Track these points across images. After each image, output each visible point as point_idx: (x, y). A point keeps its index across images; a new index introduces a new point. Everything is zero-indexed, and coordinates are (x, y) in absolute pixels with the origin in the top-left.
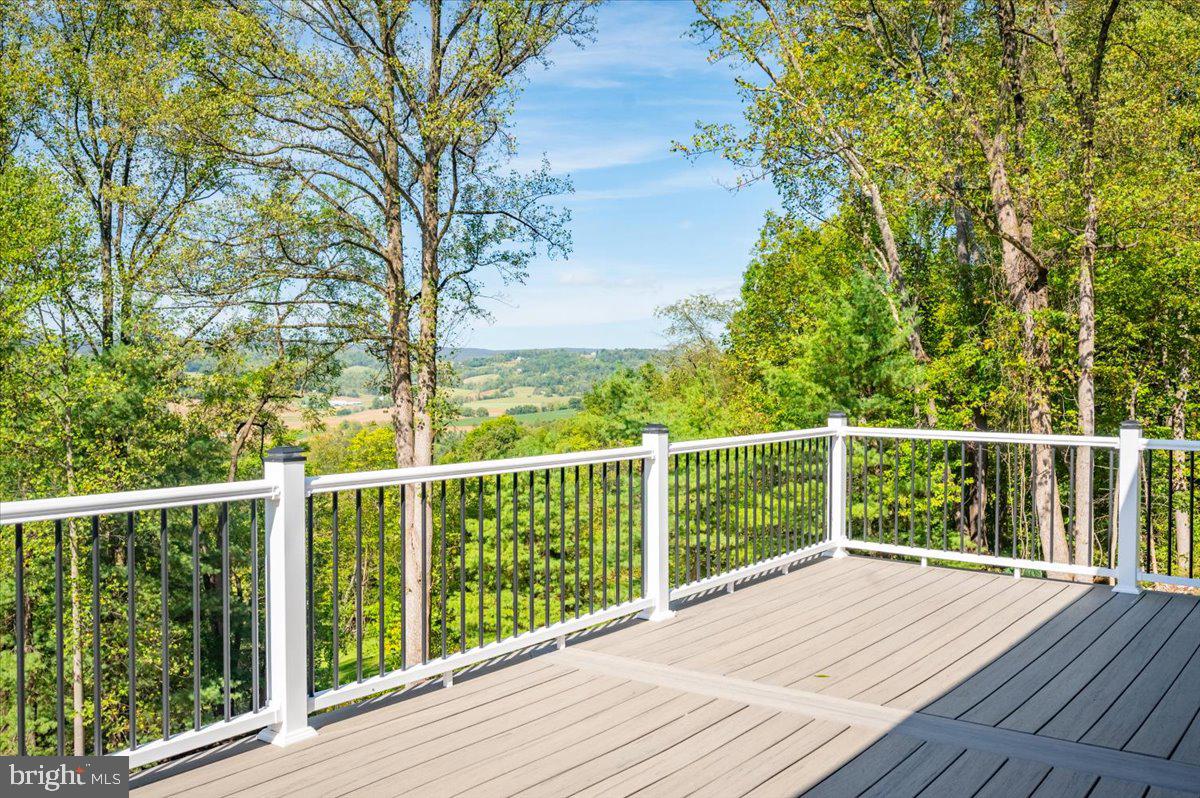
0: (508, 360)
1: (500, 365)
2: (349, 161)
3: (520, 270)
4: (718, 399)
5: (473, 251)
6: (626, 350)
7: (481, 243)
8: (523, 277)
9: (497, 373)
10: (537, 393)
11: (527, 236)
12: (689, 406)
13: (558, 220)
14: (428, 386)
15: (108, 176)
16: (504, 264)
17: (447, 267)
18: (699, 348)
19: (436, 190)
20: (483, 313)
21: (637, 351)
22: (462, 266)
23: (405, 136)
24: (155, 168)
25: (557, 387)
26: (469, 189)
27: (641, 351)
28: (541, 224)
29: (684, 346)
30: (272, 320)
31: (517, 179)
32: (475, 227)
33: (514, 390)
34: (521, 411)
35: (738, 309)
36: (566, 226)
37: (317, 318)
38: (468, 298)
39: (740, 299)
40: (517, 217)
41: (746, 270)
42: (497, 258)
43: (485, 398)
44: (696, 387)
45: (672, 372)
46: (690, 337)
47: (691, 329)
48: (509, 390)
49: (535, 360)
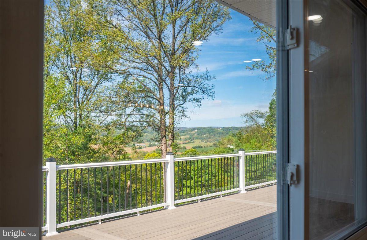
0: (192, 131)
1: (190, 132)
2: (147, 71)
3: (199, 103)
4: (261, 143)
5: (184, 98)
6: (231, 127)
7: (187, 95)
8: (200, 106)
9: (189, 135)
10: (202, 141)
11: (201, 93)
12: (252, 145)
13: (211, 88)
14: (171, 140)
15: (76, 77)
16: (194, 102)
17: (177, 103)
18: (255, 127)
19: (174, 80)
20: (187, 117)
21: (235, 127)
22: (181, 102)
23: (164, 63)
24: (89, 74)
25: (209, 140)
26: (183, 79)
27: (237, 127)
28: (205, 90)
29: (250, 127)
30: (123, 120)
31: (198, 76)
32: (185, 90)
33: (195, 140)
34: (197, 147)
35: (268, 114)
36: (213, 90)
37: (136, 119)
38: (183, 112)
39: (268, 111)
40: (198, 87)
41: (270, 102)
42: (192, 100)
43: (185, 143)
44: (254, 140)
45: (247, 135)
46: (252, 124)
47: (252, 121)
48: (193, 141)
49: (201, 131)
